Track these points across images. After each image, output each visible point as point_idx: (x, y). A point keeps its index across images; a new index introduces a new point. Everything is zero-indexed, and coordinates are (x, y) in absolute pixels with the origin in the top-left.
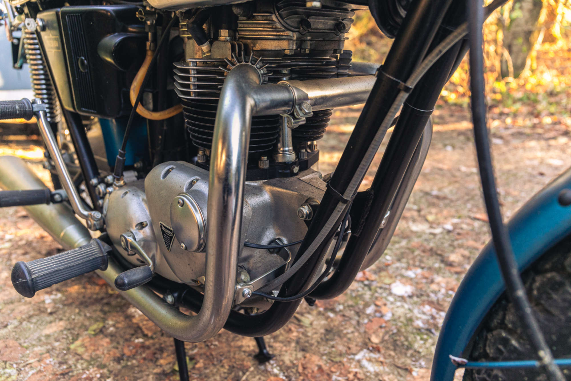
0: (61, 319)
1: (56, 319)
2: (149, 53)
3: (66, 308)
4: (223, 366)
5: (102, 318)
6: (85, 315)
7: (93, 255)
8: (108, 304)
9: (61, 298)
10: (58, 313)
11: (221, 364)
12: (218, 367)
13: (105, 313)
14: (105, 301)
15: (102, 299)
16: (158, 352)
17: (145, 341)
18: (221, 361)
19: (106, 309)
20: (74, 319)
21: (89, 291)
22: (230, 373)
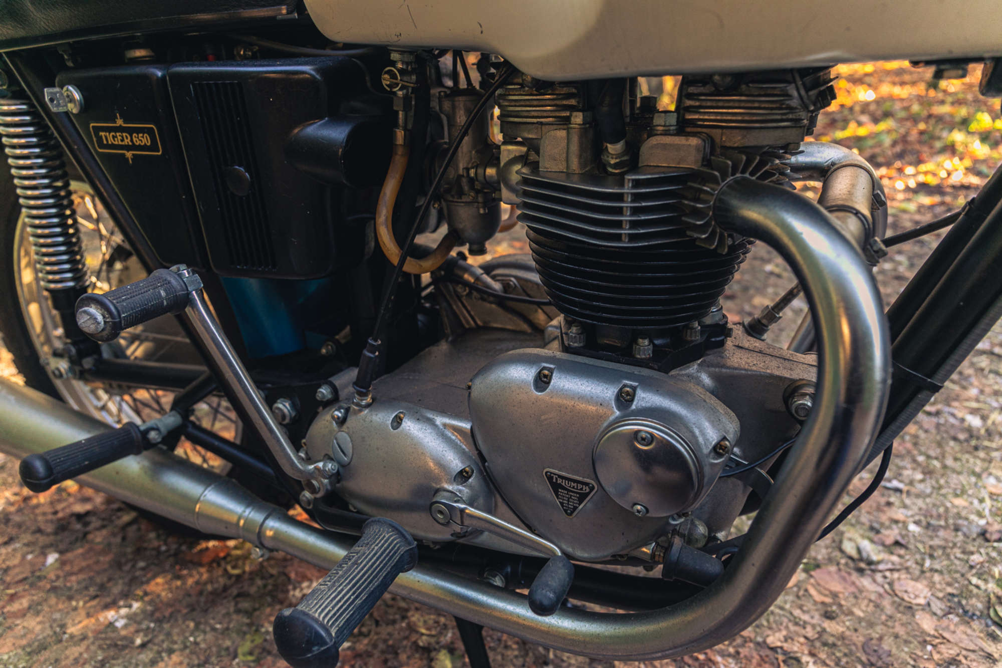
0: (171, 652)
1: (159, 653)
2: (400, 151)
3: (166, 626)
4: (507, 647)
5: (250, 625)
6: (214, 629)
7: (395, 553)
8: (241, 595)
9: (143, 611)
10: (156, 641)
11: (502, 645)
12: (499, 650)
13: (249, 613)
14: (235, 591)
15: (225, 588)
16: (389, 656)
17: (354, 643)
18: (499, 640)
19: (245, 605)
20: (196, 643)
21: (190, 581)
22: (527, 654)
